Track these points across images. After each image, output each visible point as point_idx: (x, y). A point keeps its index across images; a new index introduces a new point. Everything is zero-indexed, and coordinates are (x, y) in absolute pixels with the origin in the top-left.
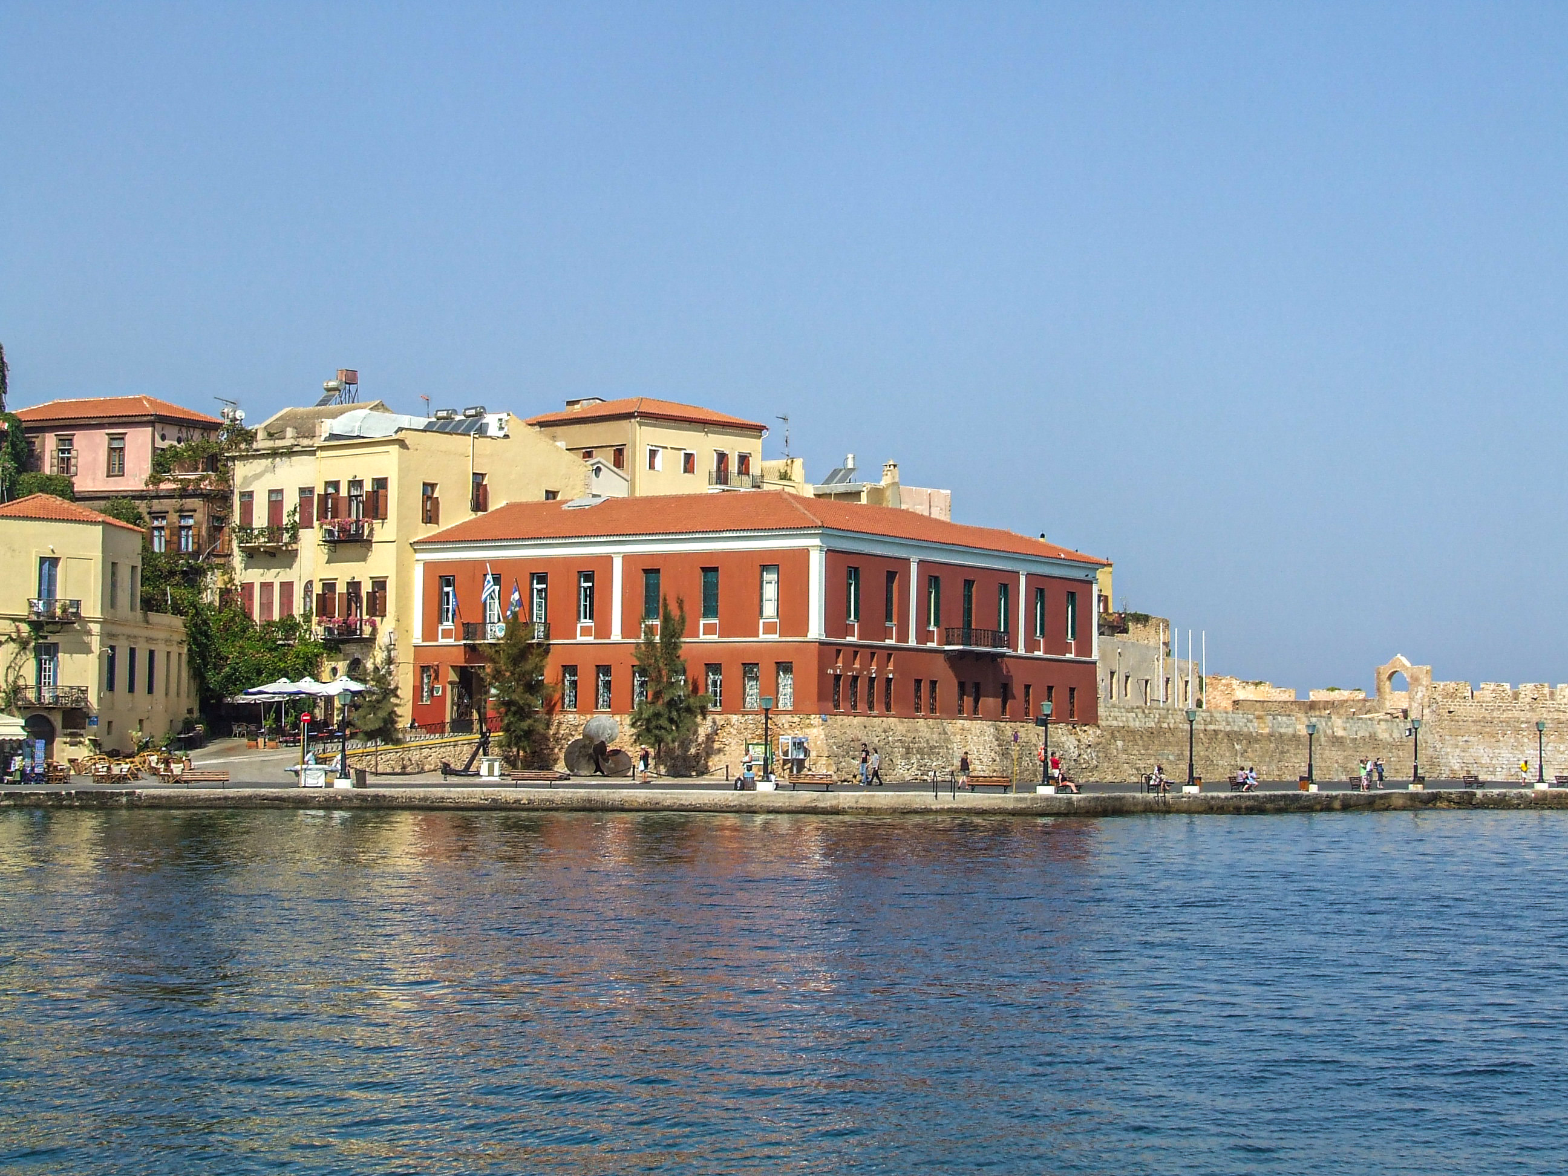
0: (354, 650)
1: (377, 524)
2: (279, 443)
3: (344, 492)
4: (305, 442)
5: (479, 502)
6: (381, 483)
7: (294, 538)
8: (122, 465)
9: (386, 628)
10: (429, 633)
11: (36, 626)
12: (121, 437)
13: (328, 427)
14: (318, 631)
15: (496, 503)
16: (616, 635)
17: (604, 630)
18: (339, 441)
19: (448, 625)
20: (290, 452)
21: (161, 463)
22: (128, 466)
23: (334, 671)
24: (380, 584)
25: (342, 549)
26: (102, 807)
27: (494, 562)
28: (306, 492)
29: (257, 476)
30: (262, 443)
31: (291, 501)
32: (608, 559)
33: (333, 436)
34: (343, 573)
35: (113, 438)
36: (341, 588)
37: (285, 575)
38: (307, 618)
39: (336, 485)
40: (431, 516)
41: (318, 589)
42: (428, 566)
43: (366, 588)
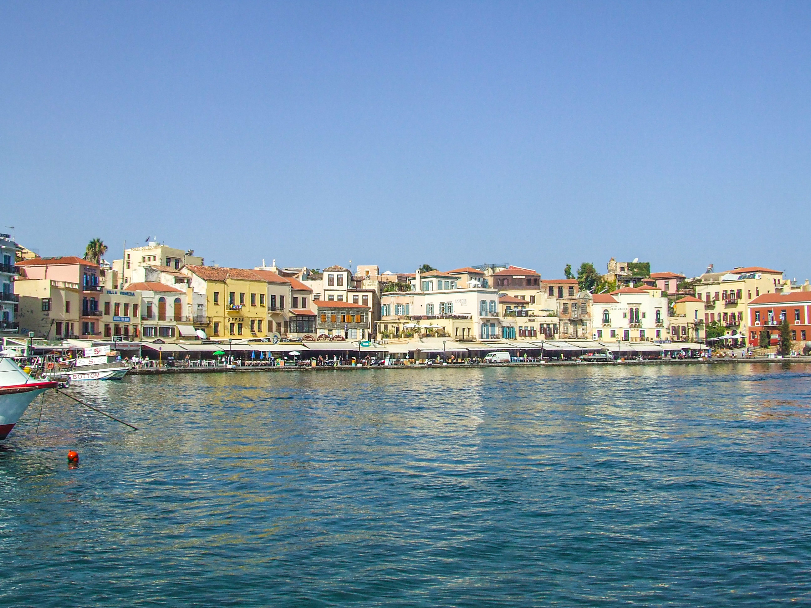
0: (734, 328)
1: (739, 300)
2: (708, 282)
3: (729, 293)
4: (716, 282)
5: (757, 295)
6: (739, 291)
7: (714, 303)
8: (668, 288)
9: (742, 323)
10: (753, 323)
11: (695, 325)
12: (668, 282)
13: (722, 278)
14: (724, 324)
15: (760, 295)
16: (806, 323)
17: (803, 322)
18: (725, 281)
19: (758, 322)
20: (712, 284)
21: (678, 288)
22: (670, 288)
23: (728, 333)
24: (740, 314)
25: (729, 306)
26: (733, 363)
27: (774, 308)
28: (717, 294)
29: (702, 290)
30: (703, 282)
31: (712, 295)
32: (803, 306)
33: (724, 280)
34: (729, 311)
35: (666, 282)
36: (729, 314)
37: (712, 312)
38: (719, 321)
39: (726, 291)
40: (750, 298)
41: (722, 315)
42: (751, 309)
43: (737, 315)
